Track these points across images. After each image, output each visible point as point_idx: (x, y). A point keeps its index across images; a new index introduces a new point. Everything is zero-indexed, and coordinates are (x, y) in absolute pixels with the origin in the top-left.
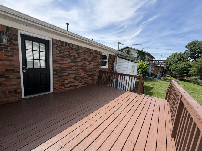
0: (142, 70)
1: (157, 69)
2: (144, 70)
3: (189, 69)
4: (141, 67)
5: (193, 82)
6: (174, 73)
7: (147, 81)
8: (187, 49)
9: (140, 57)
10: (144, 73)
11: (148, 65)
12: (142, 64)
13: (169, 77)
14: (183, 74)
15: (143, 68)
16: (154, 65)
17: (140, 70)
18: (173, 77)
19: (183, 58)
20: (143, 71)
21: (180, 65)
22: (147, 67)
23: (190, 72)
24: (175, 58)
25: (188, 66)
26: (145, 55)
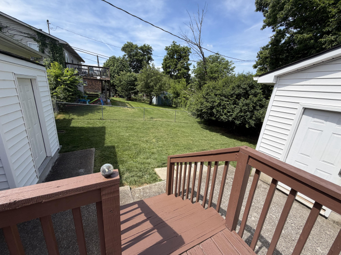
0: (65, 89)
1: (92, 84)
2: (70, 88)
3: (136, 83)
4: (59, 80)
5: (140, 101)
6: (119, 89)
7: (86, 114)
8: (124, 53)
9: (49, 52)
10: (72, 95)
11: (77, 75)
12: (60, 72)
13: (113, 96)
14: (130, 90)
15: (67, 84)
16: (89, 76)
17: (59, 90)
18: (119, 95)
19: (124, 66)
20: (69, 91)
21: (125, 78)
22: (76, 80)
23: (138, 88)
24: (115, 66)
25: (134, 79)
26: (62, 51)
